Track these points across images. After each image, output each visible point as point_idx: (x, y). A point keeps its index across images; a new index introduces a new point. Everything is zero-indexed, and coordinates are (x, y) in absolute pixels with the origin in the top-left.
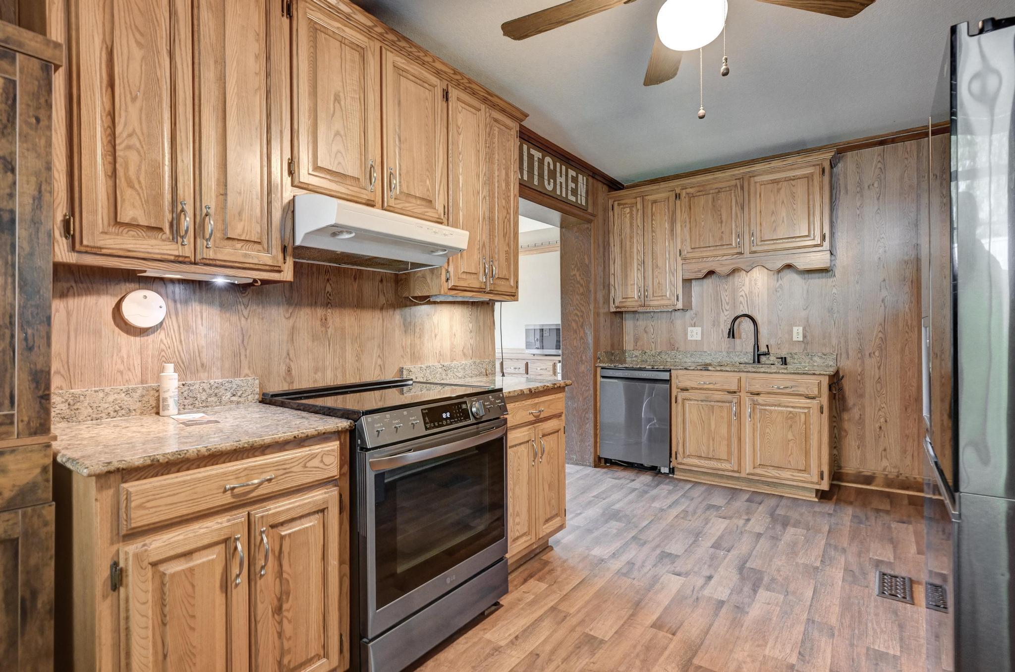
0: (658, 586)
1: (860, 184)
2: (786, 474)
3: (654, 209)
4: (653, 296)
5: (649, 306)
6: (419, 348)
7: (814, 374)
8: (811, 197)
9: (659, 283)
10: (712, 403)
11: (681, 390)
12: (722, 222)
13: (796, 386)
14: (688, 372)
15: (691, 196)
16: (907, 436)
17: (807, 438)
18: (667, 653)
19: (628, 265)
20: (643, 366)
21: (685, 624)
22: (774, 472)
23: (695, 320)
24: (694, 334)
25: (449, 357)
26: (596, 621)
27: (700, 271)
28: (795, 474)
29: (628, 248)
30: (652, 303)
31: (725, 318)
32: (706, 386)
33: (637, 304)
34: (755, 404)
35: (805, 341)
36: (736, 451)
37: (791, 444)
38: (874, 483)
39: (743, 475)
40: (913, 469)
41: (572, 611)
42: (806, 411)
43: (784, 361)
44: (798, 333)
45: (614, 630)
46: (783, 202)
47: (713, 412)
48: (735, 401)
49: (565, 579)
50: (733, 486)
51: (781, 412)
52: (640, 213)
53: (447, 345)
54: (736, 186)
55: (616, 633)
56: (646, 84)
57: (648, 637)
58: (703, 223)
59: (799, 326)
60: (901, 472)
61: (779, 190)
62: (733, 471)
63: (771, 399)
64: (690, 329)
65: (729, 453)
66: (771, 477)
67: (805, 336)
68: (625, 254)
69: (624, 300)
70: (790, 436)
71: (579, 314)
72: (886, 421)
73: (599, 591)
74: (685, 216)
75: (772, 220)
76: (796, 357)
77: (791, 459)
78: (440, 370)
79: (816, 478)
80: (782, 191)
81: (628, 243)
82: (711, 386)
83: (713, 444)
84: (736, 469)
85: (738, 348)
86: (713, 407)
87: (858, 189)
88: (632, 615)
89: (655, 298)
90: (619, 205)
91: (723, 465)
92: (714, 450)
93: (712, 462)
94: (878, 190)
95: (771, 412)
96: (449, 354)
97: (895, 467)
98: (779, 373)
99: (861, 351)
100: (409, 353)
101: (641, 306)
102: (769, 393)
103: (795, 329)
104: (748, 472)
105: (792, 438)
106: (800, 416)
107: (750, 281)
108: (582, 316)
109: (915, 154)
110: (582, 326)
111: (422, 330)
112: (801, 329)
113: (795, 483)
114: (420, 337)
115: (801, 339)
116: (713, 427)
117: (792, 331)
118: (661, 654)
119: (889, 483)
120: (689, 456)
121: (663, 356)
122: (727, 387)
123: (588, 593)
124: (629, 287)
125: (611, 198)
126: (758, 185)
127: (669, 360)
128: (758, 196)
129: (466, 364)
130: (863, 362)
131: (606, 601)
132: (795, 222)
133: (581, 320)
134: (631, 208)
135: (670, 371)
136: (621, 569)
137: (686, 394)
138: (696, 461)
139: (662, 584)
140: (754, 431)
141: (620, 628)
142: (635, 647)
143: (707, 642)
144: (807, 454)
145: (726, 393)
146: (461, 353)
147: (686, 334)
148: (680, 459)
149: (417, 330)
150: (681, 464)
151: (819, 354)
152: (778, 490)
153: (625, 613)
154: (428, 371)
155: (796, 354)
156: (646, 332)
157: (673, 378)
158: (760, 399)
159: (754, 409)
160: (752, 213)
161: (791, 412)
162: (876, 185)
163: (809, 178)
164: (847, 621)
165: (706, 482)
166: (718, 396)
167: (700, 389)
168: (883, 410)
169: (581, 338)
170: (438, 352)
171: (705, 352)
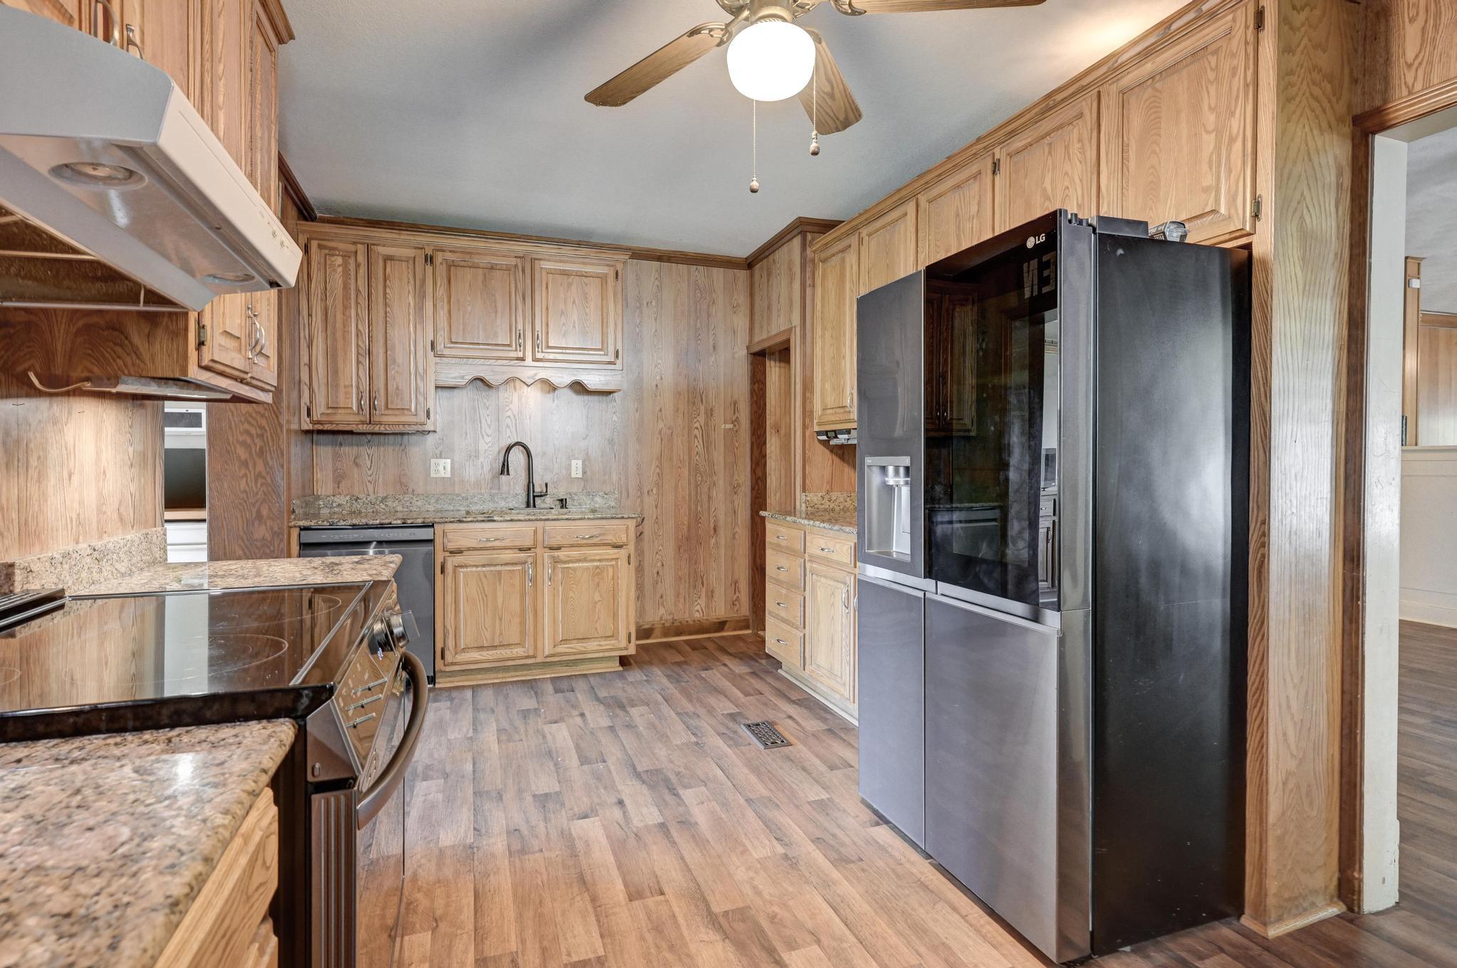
0: (580, 845)
1: (639, 299)
2: (592, 645)
3: (388, 270)
4: (387, 407)
5: (380, 423)
6: (36, 507)
7: (623, 518)
8: (605, 302)
9: (397, 388)
10: (499, 568)
11: (451, 552)
12: (496, 312)
13: (604, 534)
14: (462, 526)
15: (451, 266)
16: (680, 578)
17: (615, 596)
18: (681, 920)
19: (340, 353)
20: (387, 521)
21: (659, 873)
22: (579, 646)
23: (440, 448)
24: (441, 468)
25: (94, 525)
26: (561, 938)
27: (463, 377)
28: (601, 643)
29: (339, 325)
30: (385, 419)
31: (487, 447)
32: (489, 544)
33: (357, 418)
34: (556, 561)
35: (585, 478)
36: (532, 629)
37: (598, 606)
38: (653, 636)
39: (540, 659)
40: (685, 612)
41: (513, 945)
42: (614, 563)
43: (563, 503)
44: (577, 469)
45: (596, 935)
46: (574, 302)
47: (500, 580)
48: (530, 560)
49: (447, 905)
50: (524, 678)
51: (588, 568)
52: (363, 271)
53: (90, 497)
54: (516, 266)
55: (602, 936)
56: (589, 98)
57: (642, 916)
58: (469, 308)
59: (578, 459)
60: (676, 618)
61: (570, 285)
62: (527, 657)
63: (574, 553)
64: (433, 461)
65: (523, 633)
66: (574, 654)
67: (584, 473)
68: (334, 334)
69: (330, 411)
70: (597, 598)
71: (253, 431)
72: (663, 565)
73: (515, 894)
74: (441, 291)
75: (562, 323)
76: (576, 497)
77: (598, 625)
78: (88, 560)
79: (623, 643)
80: (574, 287)
81: (339, 316)
82: (497, 544)
83: (500, 626)
84: (531, 653)
85: (504, 488)
86: (499, 572)
87: (638, 304)
88: (594, 899)
89: (390, 412)
90: (320, 247)
91: (515, 651)
92: (501, 634)
93: (498, 651)
94: (655, 309)
95: (575, 569)
96: (95, 520)
97: (670, 614)
98: (584, 519)
99: (640, 489)
100: (16, 523)
101: (363, 423)
102: (572, 546)
103: (574, 462)
104: (547, 653)
105: (600, 599)
106: (608, 571)
107: (520, 398)
108: (262, 436)
109: (686, 279)
110: (261, 453)
111: (42, 460)
112: (580, 462)
113: (601, 655)
114: (39, 481)
115: (580, 475)
116: (500, 600)
117: (570, 465)
118: (678, 926)
119: (666, 633)
120: (463, 650)
121: (390, 503)
122: (518, 543)
123: (503, 904)
124: (342, 391)
125: (303, 232)
126: (544, 273)
127: (400, 508)
128: (544, 288)
129: (133, 541)
130: (642, 501)
131: (541, 902)
132: (587, 329)
133: (259, 442)
134: (346, 256)
135: (433, 526)
136: (509, 847)
137: (458, 559)
138: (475, 655)
139: (580, 838)
140: (554, 596)
141: (600, 927)
142: (642, 938)
143: (700, 880)
144: (615, 616)
145: (517, 551)
146: (115, 516)
147: (428, 470)
148: (449, 657)
149: (34, 462)
150: (452, 664)
151: (601, 493)
152: (578, 668)
153: (582, 902)
154: (66, 567)
155: (576, 494)
156: (357, 465)
157: (437, 536)
158: (561, 554)
159: (554, 569)
160: (537, 308)
161: (597, 567)
162: (654, 303)
163: (603, 278)
164: (772, 786)
165: (486, 682)
166: (509, 556)
167: (481, 549)
168: (660, 553)
169: (259, 476)
170: (74, 517)
171: (458, 495)
